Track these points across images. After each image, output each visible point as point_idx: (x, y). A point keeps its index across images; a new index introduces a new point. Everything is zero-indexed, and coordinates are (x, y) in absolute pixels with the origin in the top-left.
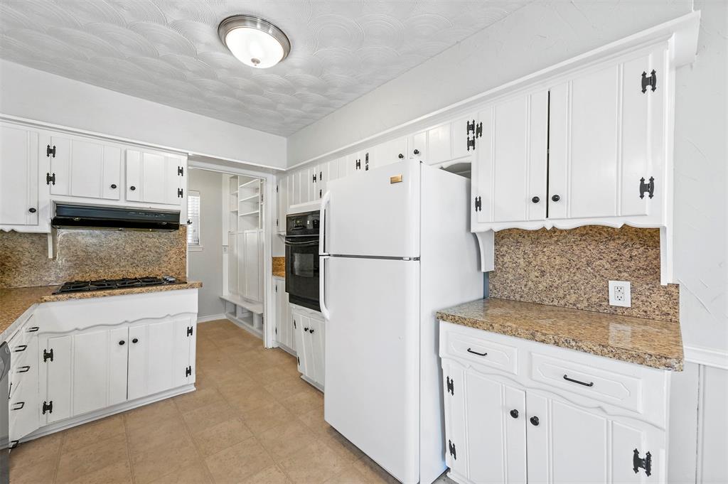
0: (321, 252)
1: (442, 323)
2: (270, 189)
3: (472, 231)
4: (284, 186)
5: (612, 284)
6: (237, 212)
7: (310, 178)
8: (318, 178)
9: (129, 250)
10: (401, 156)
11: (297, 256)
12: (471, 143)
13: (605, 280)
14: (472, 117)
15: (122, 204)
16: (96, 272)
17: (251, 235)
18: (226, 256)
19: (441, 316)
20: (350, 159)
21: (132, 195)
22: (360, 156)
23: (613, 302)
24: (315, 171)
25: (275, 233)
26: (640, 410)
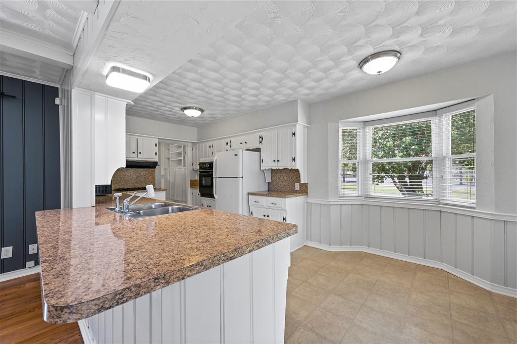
0: (214, 176)
1: (250, 196)
2: (189, 150)
3: (262, 169)
4: (196, 148)
5: (296, 184)
6: (169, 158)
7: (208, 147)
8: (211, 147)
9: (135, 177)
10: (241, 143)
11: (204, 179)
12: (261, 142)
13: (295, 183)
14: (260, 134)
15: (136, 159)
16: (124, 185)
17: (178, 170)
18: (163, 180)
19: (249, 194)
20: (224, 142)
21: (140, 156)
22: (228, 140)
23: (296, 189)
24: (210, 144)
25: (191, 169)
26: (283, 207)
